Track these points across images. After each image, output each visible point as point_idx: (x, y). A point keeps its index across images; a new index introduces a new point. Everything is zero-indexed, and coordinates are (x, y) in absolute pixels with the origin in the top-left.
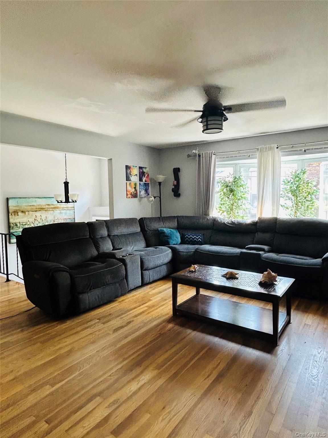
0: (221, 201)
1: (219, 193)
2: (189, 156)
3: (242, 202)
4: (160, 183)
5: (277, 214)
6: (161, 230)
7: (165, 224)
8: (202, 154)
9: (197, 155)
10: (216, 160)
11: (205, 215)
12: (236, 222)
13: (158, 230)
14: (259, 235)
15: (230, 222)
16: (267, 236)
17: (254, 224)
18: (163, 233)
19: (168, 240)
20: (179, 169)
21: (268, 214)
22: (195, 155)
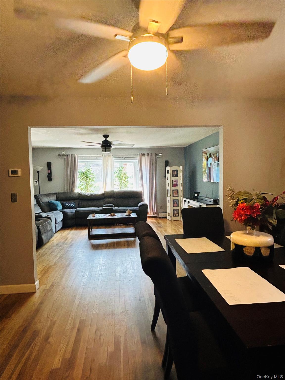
0: (80, 183)
1: (80, 178)
2: (59, 155)
3: (92, 183)
4: (38, 172)
5: (113, 189)
6: (51, 202)
7: (50, 198)
8: (70, 155)
9: (66, 156)
10: (78, 159)
11: (71, 191)
12: (93, 194)
13: (49, 202)
14: (107, 200)
15: (89, 195)
16: (111, 200)
17: (103, 194)
18: (52, 203)
19: (57, 207)
20: (51, 162)
21: (109, 189)
22: (64, 155)
